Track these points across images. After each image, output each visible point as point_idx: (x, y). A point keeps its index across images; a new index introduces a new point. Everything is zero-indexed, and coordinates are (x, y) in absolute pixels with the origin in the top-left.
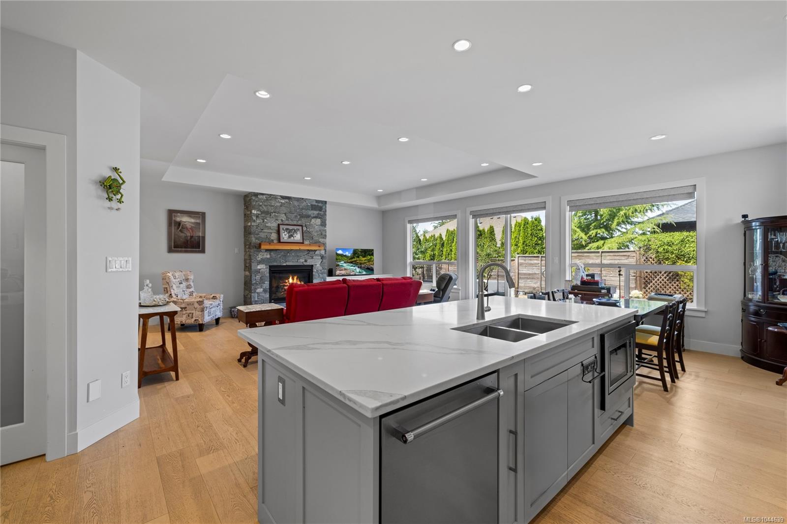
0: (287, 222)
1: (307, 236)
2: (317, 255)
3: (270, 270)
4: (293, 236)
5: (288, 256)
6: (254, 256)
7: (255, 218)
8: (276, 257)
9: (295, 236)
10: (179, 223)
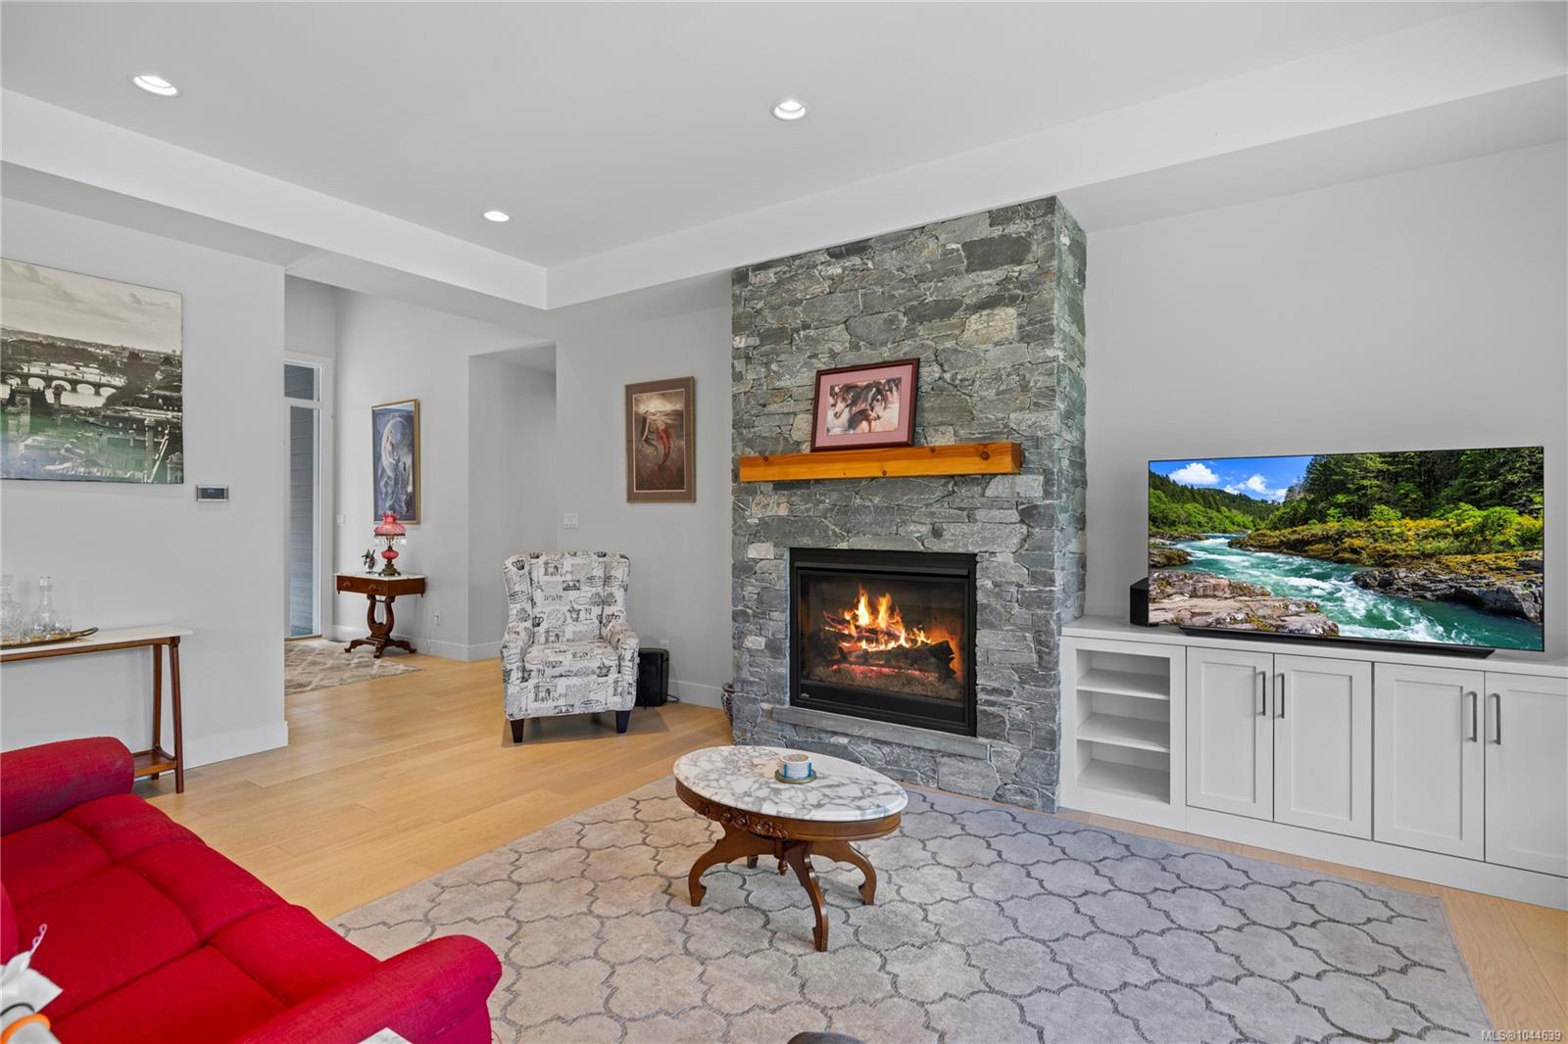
0: (850, 359)
1: (942, 410)
2: (995, 503)
3: (791, 564)
5: (858, 510)
6: (738, 510)
7: (740, 366)
8: (811, 514)
9: (879, 417)
10: (645, 420)
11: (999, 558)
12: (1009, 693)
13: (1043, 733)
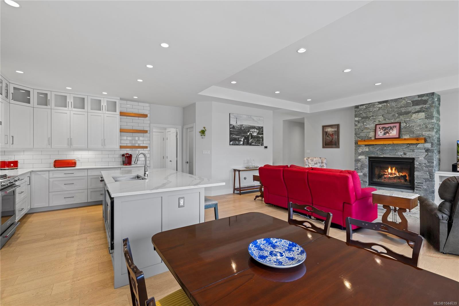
0: (384, 122)
1: (406, 131)
2: (419, 149)
3: (369, 160)
4: (388, 133)
5: (385, 150)
6: (356, 150)
7: (356, 123)
8: (374, 150)
9: (391, 133)
10: (327, 132)
11: (420, 159)
12: (423, 183)
13: (431, 191)
